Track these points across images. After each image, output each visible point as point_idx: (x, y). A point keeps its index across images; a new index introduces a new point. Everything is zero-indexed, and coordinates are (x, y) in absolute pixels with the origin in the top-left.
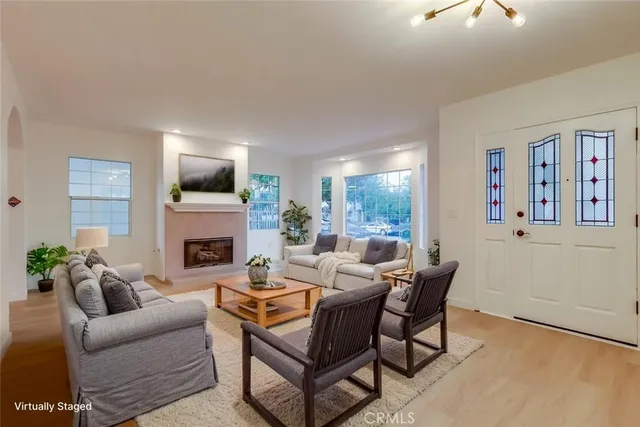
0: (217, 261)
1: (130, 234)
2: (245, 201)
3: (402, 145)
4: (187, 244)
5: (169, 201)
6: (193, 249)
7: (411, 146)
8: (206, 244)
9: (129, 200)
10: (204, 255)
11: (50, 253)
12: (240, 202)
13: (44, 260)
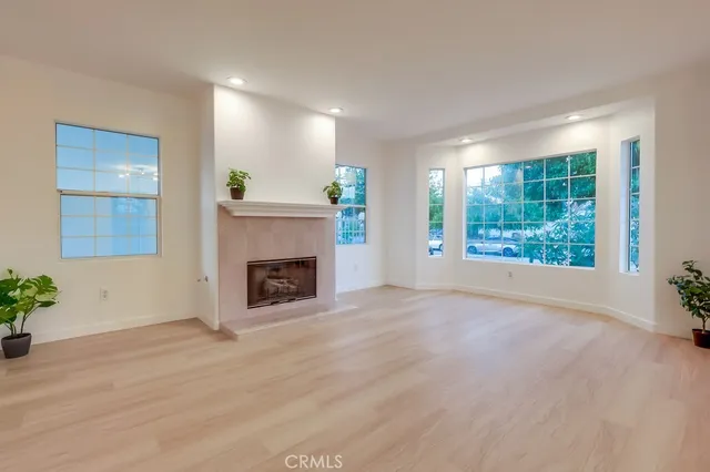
0: (292, 294)
1: (158, 253)
2: (334, 201)
3: (582, 112)
4: (252, 268)
5: (224, 197)
6: (260, 275)
7: (595, 112)
8: (276, 268)
9: (157, 199)
10: (273, 284)
11: (23, 288)
12: (328, 202)
13: (14, 301)
